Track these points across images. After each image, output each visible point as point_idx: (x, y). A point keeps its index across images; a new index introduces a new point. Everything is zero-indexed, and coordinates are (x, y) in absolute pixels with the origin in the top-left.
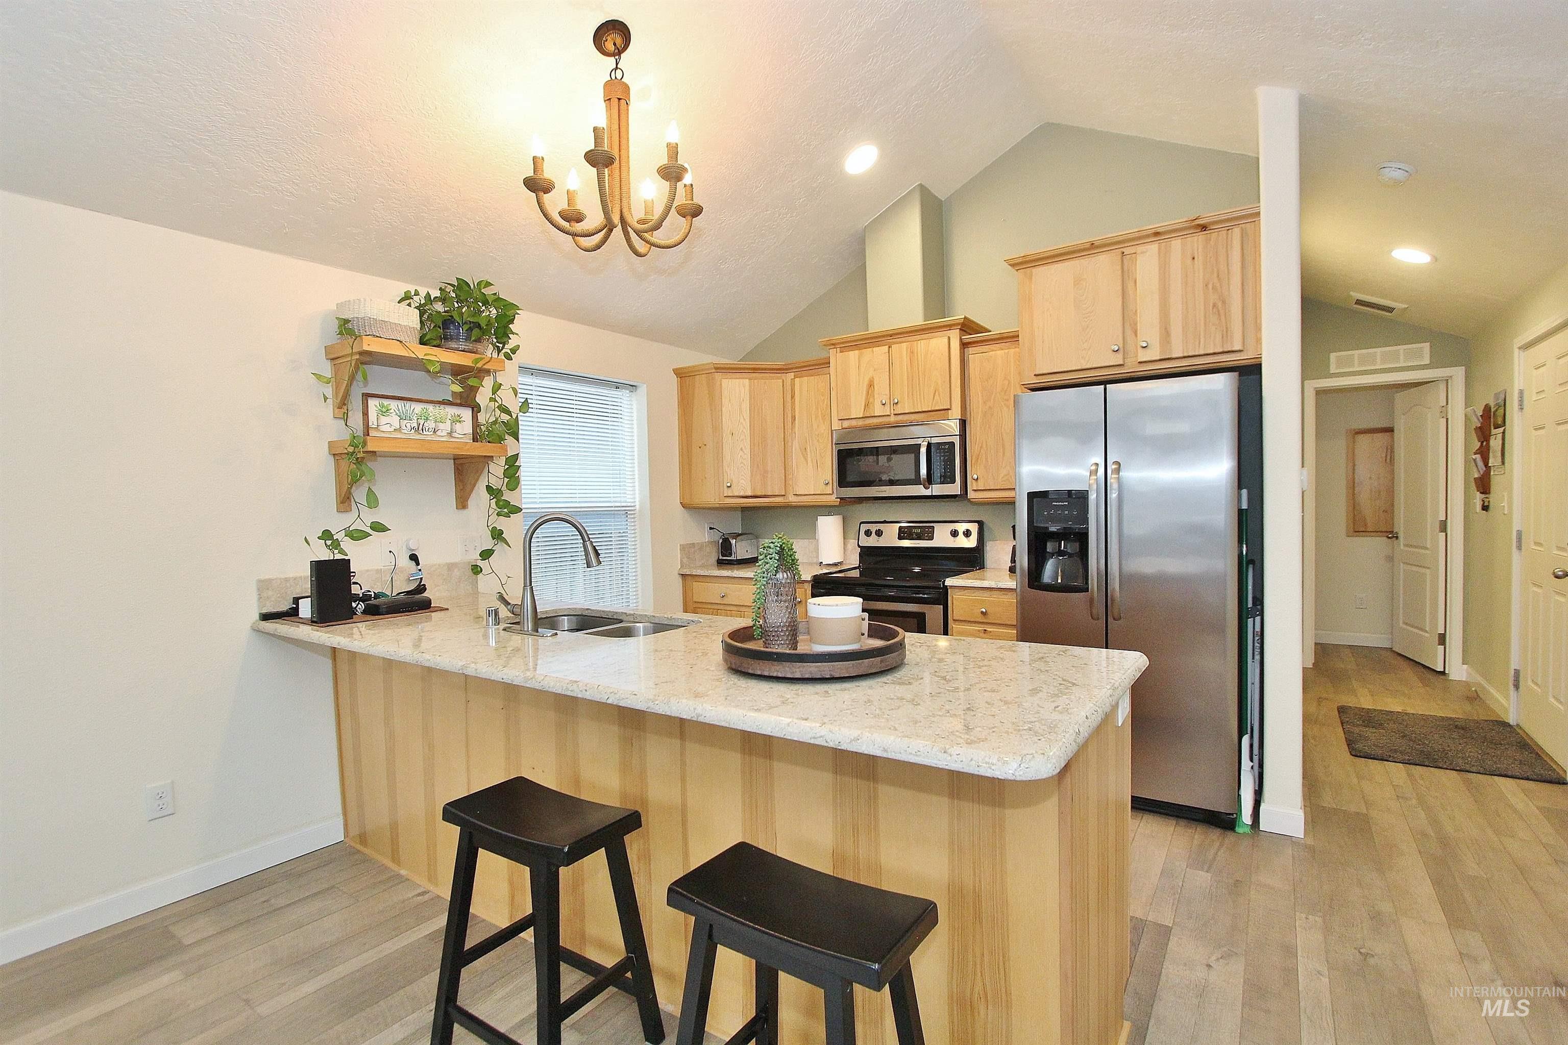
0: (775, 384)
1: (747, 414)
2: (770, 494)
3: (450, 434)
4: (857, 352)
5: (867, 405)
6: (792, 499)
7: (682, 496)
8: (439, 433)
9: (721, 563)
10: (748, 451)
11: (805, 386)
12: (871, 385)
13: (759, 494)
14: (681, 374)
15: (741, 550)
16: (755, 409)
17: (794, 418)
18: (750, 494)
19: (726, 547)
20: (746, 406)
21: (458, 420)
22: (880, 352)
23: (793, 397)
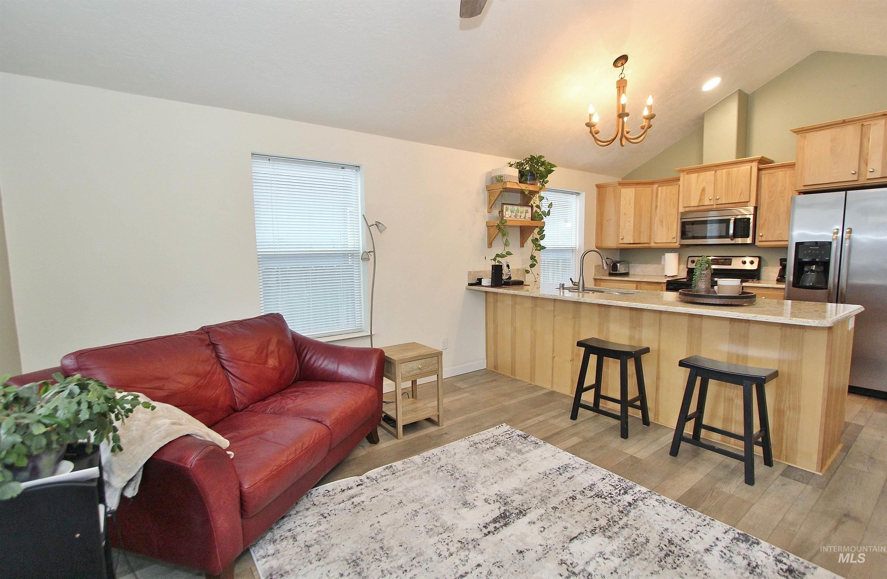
0: (647, 190)
1: (633, 205)
2: (642, 242)
3: (525, 218)
4: (696, 174)
5: (700, 200)
6: (653, 245)
7: (597, 242)
8: (521, 217)
9: (611, 274)
10: (632, 222)
11: (663, 191)
12: (703, 190)
13: (637, 242)
14: (599, 187)
15: (621, 268)
16: (637, 202)
17: (656, 207)
18: (632, 242)
19: (614, 267)
20: (633, 201)
21: (527, 212)
22: (710, 174)
23: (657, 196)
